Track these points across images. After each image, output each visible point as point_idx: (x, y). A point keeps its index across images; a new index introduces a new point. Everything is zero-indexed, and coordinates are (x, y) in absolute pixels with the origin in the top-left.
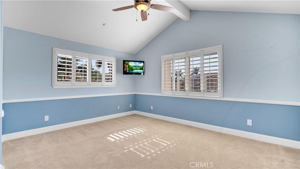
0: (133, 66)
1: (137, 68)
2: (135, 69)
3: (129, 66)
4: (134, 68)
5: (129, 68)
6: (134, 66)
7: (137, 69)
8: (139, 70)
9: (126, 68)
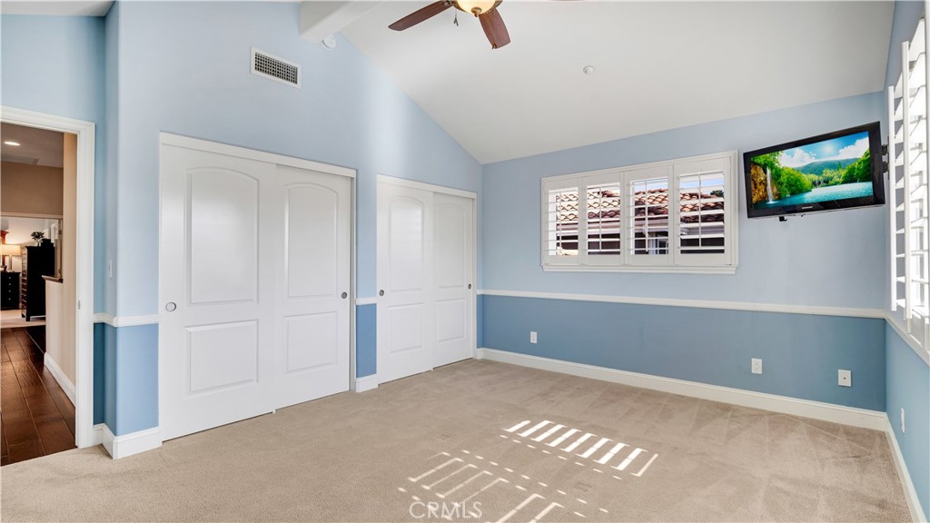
0: (798, 170)
1: (828, 173)
2: (815, 184)
3: (777, 176)
4: (807, 179)
5: (781, 184)
6: (807, 169)
7: (827, 182)
8: (845, 182)
9: (761, 187)
